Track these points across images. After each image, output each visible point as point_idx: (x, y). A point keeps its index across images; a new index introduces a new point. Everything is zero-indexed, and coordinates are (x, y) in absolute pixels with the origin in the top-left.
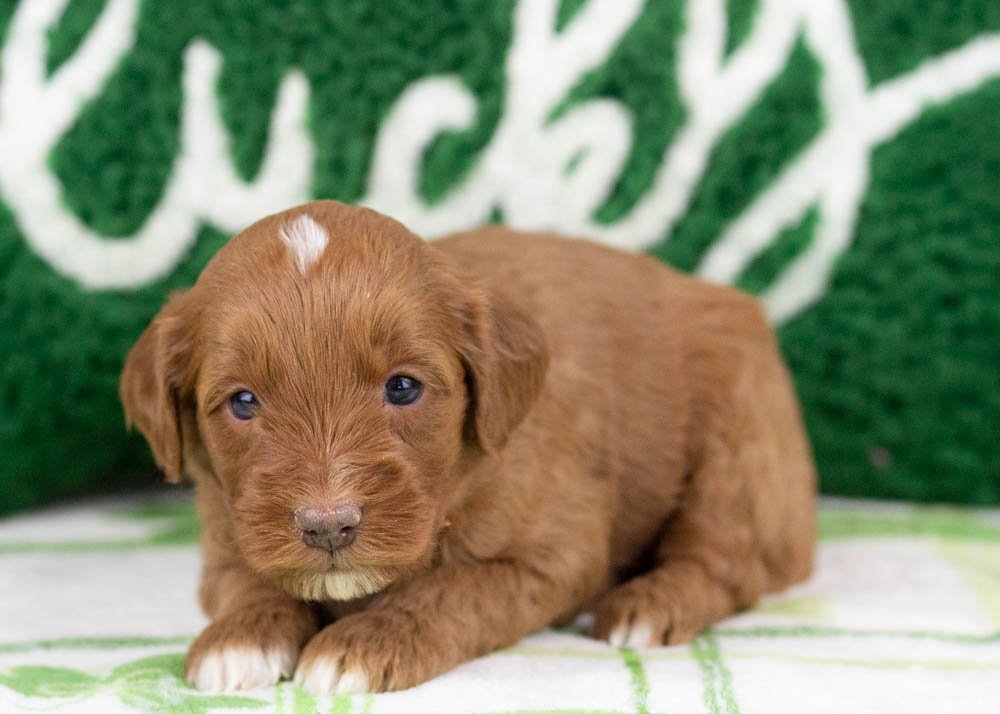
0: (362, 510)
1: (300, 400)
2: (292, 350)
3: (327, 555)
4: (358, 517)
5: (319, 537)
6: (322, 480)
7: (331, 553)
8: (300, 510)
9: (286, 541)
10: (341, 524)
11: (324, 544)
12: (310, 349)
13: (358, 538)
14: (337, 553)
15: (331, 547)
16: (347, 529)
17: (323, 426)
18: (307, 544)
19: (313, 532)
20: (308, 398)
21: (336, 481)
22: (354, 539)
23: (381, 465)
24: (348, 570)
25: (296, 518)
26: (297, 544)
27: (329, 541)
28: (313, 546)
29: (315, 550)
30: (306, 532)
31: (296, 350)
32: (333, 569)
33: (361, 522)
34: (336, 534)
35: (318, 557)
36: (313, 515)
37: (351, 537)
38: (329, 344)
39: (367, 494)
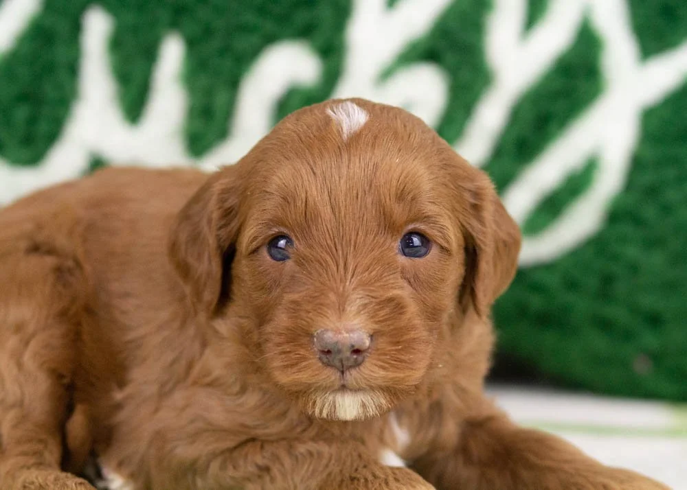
0: (371, 336)
1: (329, 242)
2: (327, 198)
3: (339, 374)
4: (367, 342)
5: (333, 356)
6: (341, 309)
7: (343, 372)
8: (319, 331)
9: (304, 358)
10: (353, 346)
11: (338, 364)
12: (342, 198)
13: (367, 360)
14: (348, 373)
15: (343, 367)
16: (357, 351)
17: (345, 265)
18: (323, 363)
19: (329, 352)
20: (336, 240)
21: (352, 308)
22: (363, 361)
23: (391, 300)
24: (356, 390)
25: (315, 340)
26: (314, 361)
27: (341, 361)
28: (328, 365)
29: (329, 369)
30: (323, 352)
31: (330, 199)
32: (343, 388)
33: (369, 348)
34: (348, 354)
35: (331, 376)
36: (330, 337)
37: (360, 358)
38: (359, 196)
39: (376, 323)
